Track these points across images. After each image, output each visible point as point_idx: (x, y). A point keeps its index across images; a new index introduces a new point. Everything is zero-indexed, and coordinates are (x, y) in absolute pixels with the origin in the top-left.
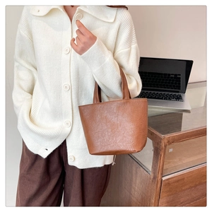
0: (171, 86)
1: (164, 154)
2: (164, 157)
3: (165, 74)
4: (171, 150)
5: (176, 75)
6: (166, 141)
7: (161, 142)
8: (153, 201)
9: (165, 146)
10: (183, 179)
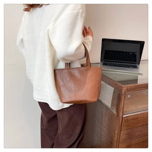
0: (127, 59)
1: (124, 98)
2: (124, 100)
3: (126, 52)
4: (129, 96)
5: (133, 53)
6: (126, 89)
7: (122, 89)
8: (117, 132)
9: (125, 92)
10: (138, 118)
